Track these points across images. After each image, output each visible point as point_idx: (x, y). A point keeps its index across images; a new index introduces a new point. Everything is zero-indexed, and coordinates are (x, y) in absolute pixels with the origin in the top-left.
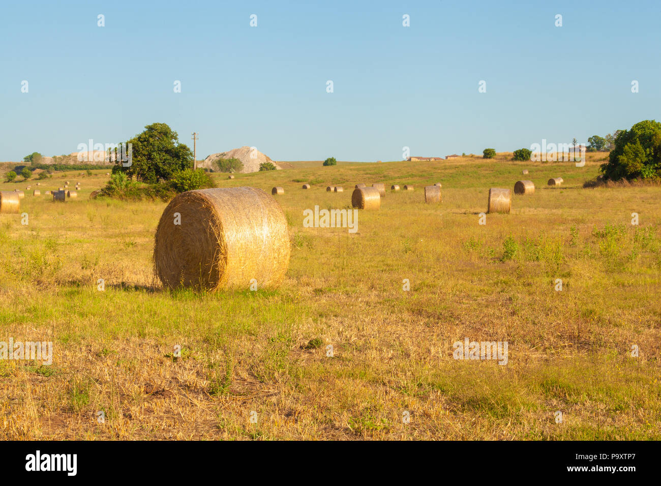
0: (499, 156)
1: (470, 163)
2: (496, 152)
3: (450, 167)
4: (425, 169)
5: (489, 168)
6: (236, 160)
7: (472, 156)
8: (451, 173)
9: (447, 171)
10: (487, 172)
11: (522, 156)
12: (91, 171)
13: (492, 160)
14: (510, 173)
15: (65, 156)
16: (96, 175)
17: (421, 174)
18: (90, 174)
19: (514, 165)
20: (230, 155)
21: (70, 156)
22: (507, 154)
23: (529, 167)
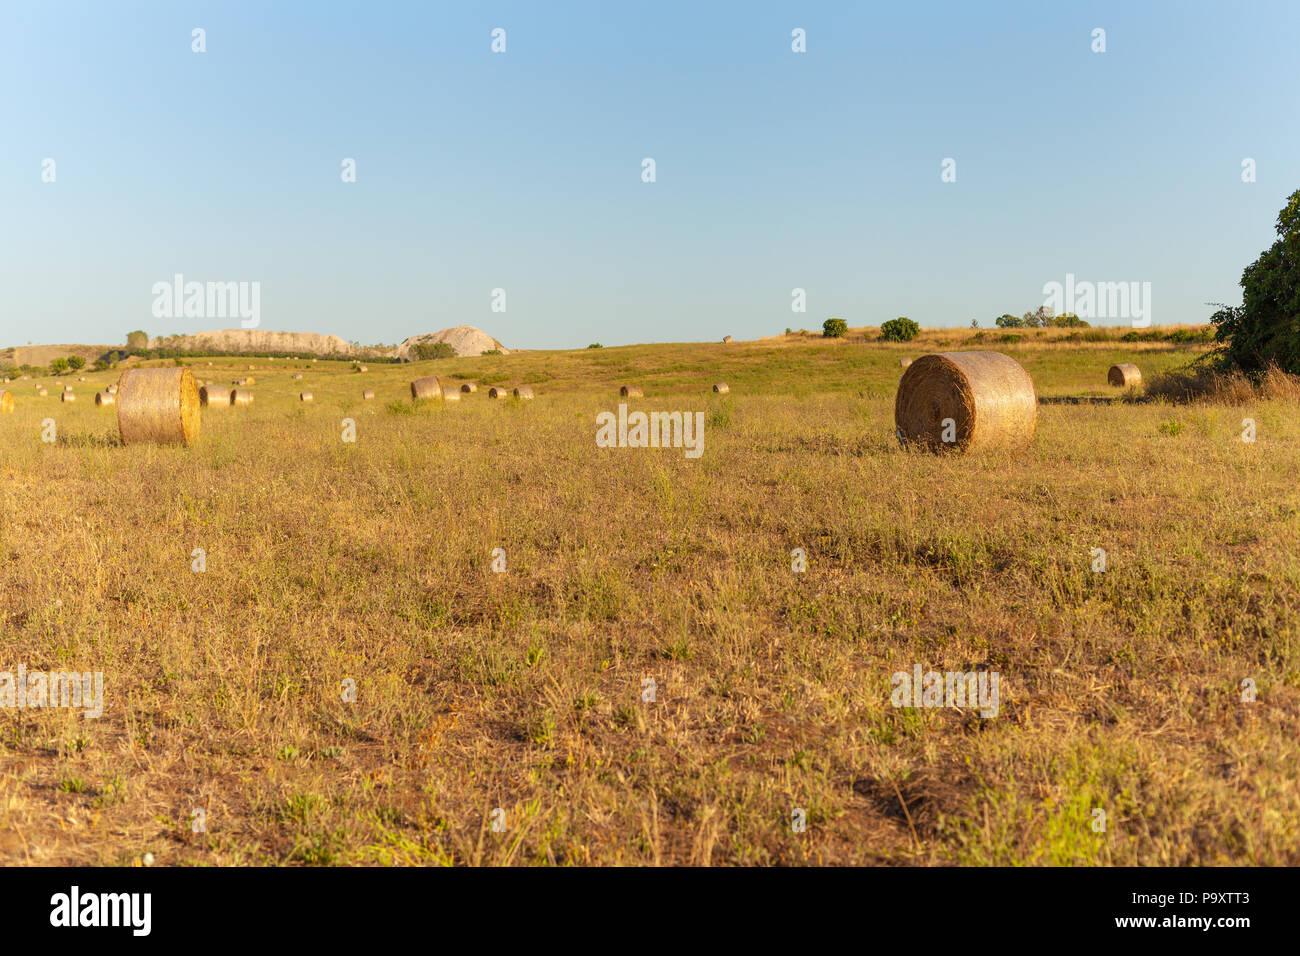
0: (854, 333)
1: (798, 344)
2: (849, 326)
3: (758, 354)
4: (709, 355)
5: (834, 354)
6: (445, 345)
7: (803, 333)
8: (757, 364)
9: (750, 360)
10: (828, 362)
11: (899, 333)
12: (182, 359)
13: (840, 340)
14: (873, 363)
15: (176, 337)
16: (190, 365)
17: (697, 365)
18: (179, 364)
19: (883, 349)
20: (438, 338)
21: (184, 336)
22: (870, 330)
23: (913, 353)
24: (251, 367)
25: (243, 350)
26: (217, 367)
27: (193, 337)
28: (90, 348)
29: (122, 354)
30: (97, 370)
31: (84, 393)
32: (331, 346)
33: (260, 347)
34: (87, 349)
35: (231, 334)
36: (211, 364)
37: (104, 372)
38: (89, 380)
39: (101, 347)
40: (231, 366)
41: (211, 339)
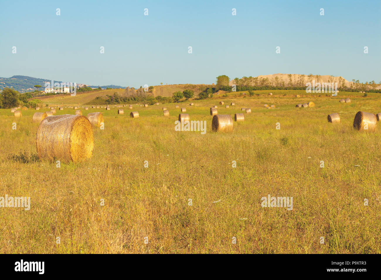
15: (246, 78)
16: (258, 95)
18: (251, 94)
21: (251, 78)
24: (298, 96)
25: (286, 86)
26: (276, 96)
27: (257, 78)
28: (196, 86)
29: (214, 90)
30: (201, 98)
31: (194, 114)
32: (341, 83)
33: (298, 83)
34: (194, 87)
35: (279, 77)
36: (271, 94)
37: (205, 100)
38: (196, 105)
39: (202, 85)
40: (285, 95)
41: (267, 79)
